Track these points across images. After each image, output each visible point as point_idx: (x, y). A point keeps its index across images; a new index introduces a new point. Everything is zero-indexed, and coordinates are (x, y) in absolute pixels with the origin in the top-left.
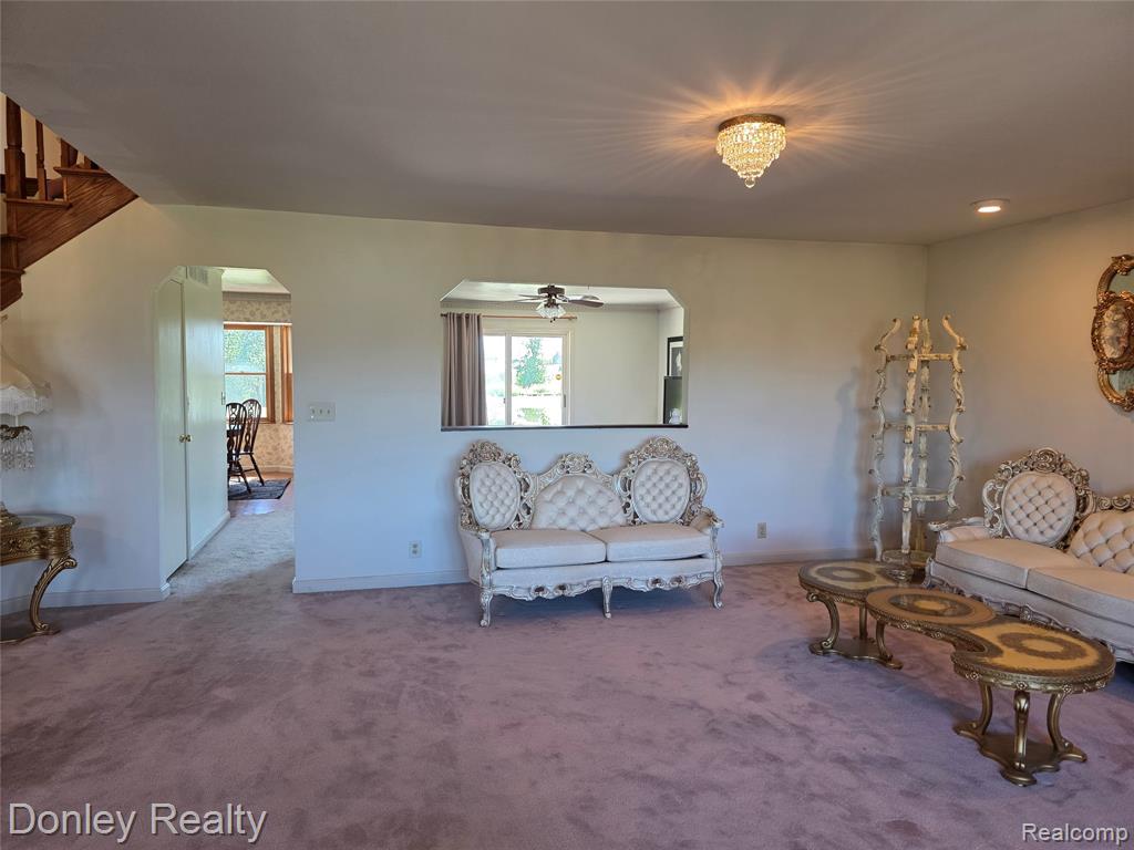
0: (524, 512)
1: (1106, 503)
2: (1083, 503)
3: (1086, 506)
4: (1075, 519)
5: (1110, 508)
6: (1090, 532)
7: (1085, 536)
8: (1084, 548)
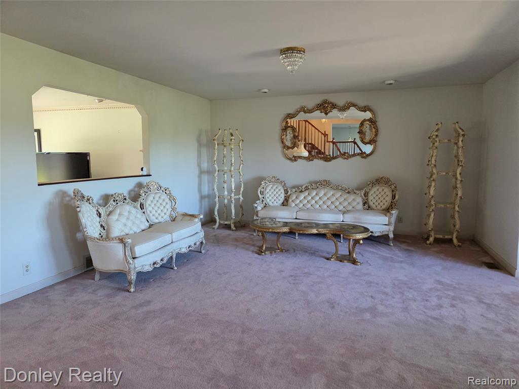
0: (102, 230)
1: (294, 190)
2: (286, 192)
3: (288, 192)
4: (285, 196)
5: (296, 191)
6: (294, 199)
7: (292, 201)
8: (294, 205)
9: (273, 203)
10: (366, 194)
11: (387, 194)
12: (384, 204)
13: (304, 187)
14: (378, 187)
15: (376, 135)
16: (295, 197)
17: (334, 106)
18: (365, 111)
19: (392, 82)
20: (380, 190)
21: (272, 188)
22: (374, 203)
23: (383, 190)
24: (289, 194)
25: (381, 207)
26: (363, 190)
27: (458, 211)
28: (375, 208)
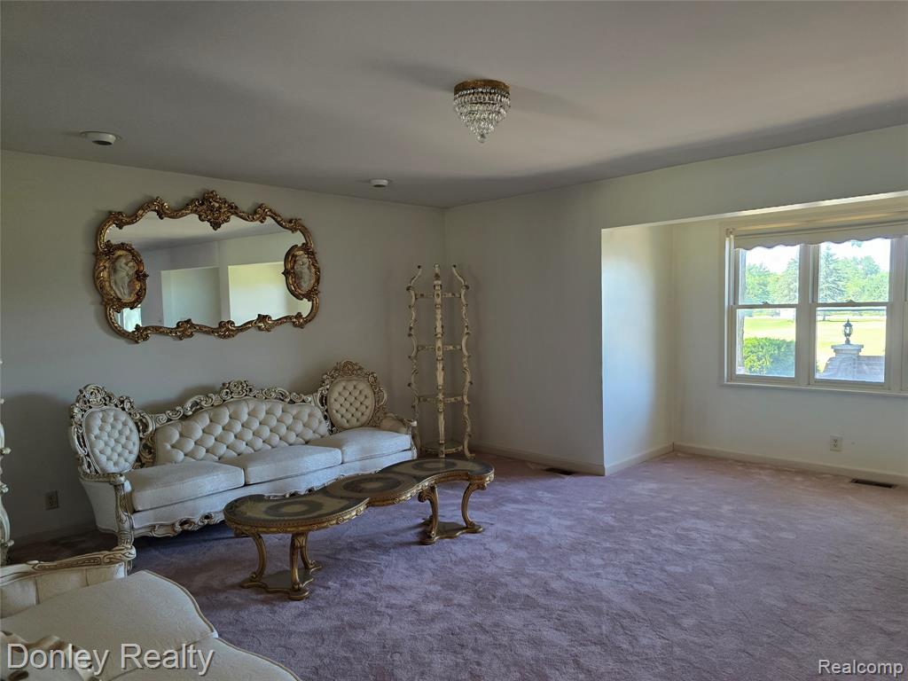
1: (163, 418)
2: (142, 426)
3: (146, 426)
4: (141, 439)
5: (169, 420)
6: (178, 442)
7: (173, 447)
8: (181, 456)
9: (116, 464)
10: (324, 401)
11: (364, 393)
12: (363, 414)
13: (188, 405)
14: (344, 384)
15: (318, 281)
16: (177, 436)
17: (234, 210)
18: (293, 230)
19: (384, 182)
20: (351, 388)
21: (103, 420)
22: (342, 416)
23: (355, 387)
24: (151, 429)
25: (358, 420)
26: (317, 391)
27: (468, 405)
28: (347, 425)
